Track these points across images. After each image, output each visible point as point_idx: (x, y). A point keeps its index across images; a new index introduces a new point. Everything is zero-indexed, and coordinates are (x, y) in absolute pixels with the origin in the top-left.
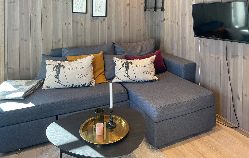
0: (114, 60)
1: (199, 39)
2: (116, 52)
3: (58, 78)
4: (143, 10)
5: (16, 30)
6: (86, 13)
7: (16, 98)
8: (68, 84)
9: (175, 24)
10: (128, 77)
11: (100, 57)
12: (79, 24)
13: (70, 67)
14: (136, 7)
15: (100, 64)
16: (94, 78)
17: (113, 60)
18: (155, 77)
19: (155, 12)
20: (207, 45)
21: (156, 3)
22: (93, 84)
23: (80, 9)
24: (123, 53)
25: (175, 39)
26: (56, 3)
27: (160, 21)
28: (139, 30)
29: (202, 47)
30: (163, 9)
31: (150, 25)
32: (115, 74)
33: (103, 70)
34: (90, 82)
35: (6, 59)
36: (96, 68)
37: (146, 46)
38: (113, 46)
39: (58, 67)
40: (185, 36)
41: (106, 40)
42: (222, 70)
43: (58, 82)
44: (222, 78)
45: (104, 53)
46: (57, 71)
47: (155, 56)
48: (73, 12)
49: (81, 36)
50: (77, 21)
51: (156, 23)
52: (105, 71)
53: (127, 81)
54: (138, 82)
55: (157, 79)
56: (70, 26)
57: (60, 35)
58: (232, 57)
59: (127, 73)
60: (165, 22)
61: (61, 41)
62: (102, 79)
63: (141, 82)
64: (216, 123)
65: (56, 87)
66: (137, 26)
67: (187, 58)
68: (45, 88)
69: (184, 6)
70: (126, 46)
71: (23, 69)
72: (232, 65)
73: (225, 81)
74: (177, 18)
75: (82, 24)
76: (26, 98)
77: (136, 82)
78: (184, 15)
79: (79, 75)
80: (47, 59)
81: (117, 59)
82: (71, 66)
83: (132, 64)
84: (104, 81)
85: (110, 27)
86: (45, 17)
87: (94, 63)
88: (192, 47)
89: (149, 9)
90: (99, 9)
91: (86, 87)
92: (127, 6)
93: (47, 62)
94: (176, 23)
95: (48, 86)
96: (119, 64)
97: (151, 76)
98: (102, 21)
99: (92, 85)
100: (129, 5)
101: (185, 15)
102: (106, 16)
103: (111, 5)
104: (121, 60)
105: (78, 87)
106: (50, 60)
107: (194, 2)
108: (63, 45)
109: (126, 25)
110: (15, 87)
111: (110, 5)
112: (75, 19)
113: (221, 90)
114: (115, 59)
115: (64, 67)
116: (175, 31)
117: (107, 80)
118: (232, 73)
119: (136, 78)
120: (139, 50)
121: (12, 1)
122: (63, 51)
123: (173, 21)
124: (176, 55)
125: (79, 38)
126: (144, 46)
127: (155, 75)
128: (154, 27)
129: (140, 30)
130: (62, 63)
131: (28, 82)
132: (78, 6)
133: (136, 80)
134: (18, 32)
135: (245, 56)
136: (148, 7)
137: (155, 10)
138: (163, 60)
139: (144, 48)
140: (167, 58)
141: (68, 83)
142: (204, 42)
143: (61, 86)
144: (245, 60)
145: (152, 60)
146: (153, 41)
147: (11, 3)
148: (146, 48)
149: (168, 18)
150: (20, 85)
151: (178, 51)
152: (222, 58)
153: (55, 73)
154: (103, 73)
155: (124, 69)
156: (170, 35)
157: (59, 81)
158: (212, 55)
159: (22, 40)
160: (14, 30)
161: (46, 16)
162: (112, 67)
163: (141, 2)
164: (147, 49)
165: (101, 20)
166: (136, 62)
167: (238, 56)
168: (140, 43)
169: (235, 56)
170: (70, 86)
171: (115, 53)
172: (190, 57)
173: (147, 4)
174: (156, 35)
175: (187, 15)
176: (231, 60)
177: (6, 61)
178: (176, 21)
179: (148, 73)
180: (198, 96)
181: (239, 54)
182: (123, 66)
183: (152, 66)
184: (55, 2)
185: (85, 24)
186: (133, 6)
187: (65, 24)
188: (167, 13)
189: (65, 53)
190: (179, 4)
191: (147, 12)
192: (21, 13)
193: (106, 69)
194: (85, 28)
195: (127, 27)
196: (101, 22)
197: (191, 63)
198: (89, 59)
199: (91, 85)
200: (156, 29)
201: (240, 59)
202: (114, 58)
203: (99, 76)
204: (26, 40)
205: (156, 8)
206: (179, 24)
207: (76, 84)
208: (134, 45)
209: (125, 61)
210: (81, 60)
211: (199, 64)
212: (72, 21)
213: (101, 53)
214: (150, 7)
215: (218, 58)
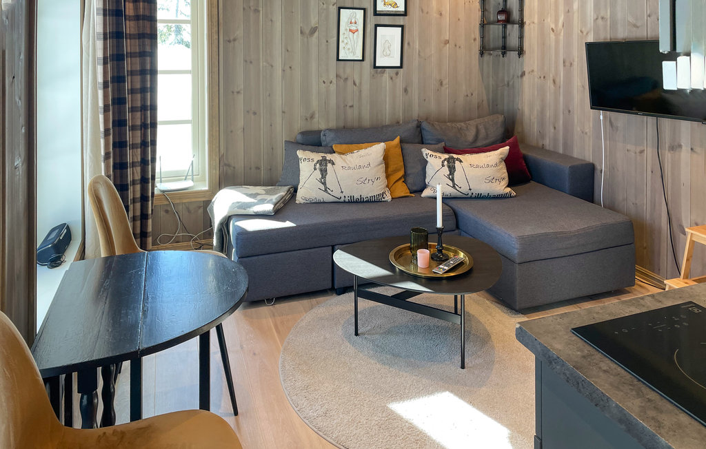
0: (424, 155)
1: (601, 115)
2: (424, 140)
3: (324, 184)
4: (478, 52)
5: (238, 92)
6: (363, 60)
7: (262, 213)
8: (342, 196)
9: (550, 83)
10: (454, 187)
11: (396, 147)
12: (350, 82)
13: (345, 165)
14: (462, 47)
15: (397, 161)
16: (387, 186)
17: (422, 154)
18: (508, 190)
19: (503, 57)
20: (619, 125)
21: (504, 37)
22: (388, 198)
23: (351, 52)
24: (439, 141)
25: (548, 115)
26: (308, 42)
27: (513, 76)
28: (467, 96)
29: (608, 131)
30: (521, 52)
31: (493, 85)
32: (427, 181)
33: (401, 173)
34: (381, 193)
35: (222, 148)
36: (390, 170)
37: (486, 129)
38: (419, 126)
39: (323, 163)
40: (570, 109)
41: (400, 115)
42: (649, 178)
43: (326, 191)
44: (649, 193)
45: (401, 141)
46: (321, 170)
47: (508, 148)
48: (338, 59)
49: (352, 106)
50: (346, 77)
51: (506, 79)
52: (405, 176)
53: (453, 195)
54: (475, 198)
55: (514, 194)
56: (333, 87)
57: (315, 104)
58: (669, 150)
59: (452, 180)
60: (526, 78)
61: (317, 116)
62: (402, 190)
63: (479, 197)
64: (637, 281)
65: (322, 200)
66: (464, 87)
67: (575, 155)
68: (302, 201)
69: (568, 44)
70: (443, 127)
71: (250, 169)
72: (670, 165)
73: (655, 200)
74: (553, 69)
75: (355, 84)
76: (277, 214)
77: (471, 198)
78: (568, 64)
79: (362, 180)
80: (299, 149)
81: (430, 152)
82: (345, 161)
83: (461, 161)
84: (407, 193)
85: (409, 89)
86: (288, 68)
87: (386, 159)
88: (587, 131)
89: (489, 50)
90: (388, 52)
91: (375, 201)
92: (443, 45)
93: (300, 154)
94: (552, 81)
95: (308, 197)
96: (435, 162)
97: (501, 187)
98: (394, 75)
99: (386, 199)
100: (447, 42)
101: (571, 64)
102: (401, 67)
103: (411, 44)
104: (438, 155)
105: (360, 202)
106: (304, 150)
107: (591, 39)
108: (320, 124)
109: (441, 84)
110: (251, 197)
111: (409, 44)
112: (342, 74)
113: (647, 216)
114: (425, 151)
115: (333, 164)
116: (549, 97)
117: (411, 193)
118: (670, 180)
119: (470, 189)
120: (470, 135)
121: (232, 38)
122: (324, 135)
123: (544, 77)
124: (552, 149)
125: (349, 111)
126: (481, 127)
127: (508, 186)
128: (499, 88)
129: (469, 95)
130: (329, 157)
131: (270, 190)
132: (349, 46)
133: (470, 194)
134: (241, 97)
135: (694, 148)
136: (487, 47)
137: (504, 54)
138: (525, 158)
139: (483, 132)
140: (532, 154)
141: (342, 192)
142: (612, 120)
143: (331, 199)
144: (695, 155)
145: (501, 156)
146: (501, 118)
147: (229, 41)
148: (486, 132)
149: (533, 71)
150: (258, 194)
151: (555, 140)
152: (650, 152)
153: (318, 174)
154: (403, 180)
155: (446, 171)
156: (537, 108)
157: (326, 188)
158: (629, 147)
159: (248, 112)
160: (235, 93)
161: (290, 68)
162: (419, 167)
163: (473, 36)
164: (487, 135)
165: (392, 75)
166: (468, 159)
167: (680, 146)
168: (471, 122)
169: (676, 147)
170: (347, 200)
171: (422, 142)
172: (583, 151)
173: (486, 39)
174: (506, 108)
175: (575, 64)
176: (668, 156)
177: (222, 151)
178: (551, 76)
179: (494, 181)
180: (598, 223)
181: (682, 144)
182: (443, 166)
183: (502, 168)
184: (306, 39)
185: (360, 83)
186: (456, 46)
187: (324, 82)
188: (531, 60)
189: (328, 139)
190: (557, 42)
191: (486, 57)
192: (246, 61)
193: (409, 172)
194: (360, 91)
195: (443, 88)
196: (391, 78)
197: (584, 163)
198: (377, 150)
199: (383, 200)
200: (506, 93)
201: (685, 154)
202: (423, 150)
203: (397, 183)
204: (255, 113)
205: (505, 49)
206: (557, 81)
207: (357, 196)
208: (459, 127)
209: (446, 156)
210: (362, 152)
211: (602, 166)
212: (337, 76)
213: (397, 140)
214: (492, 46)
215: (642, 152)
